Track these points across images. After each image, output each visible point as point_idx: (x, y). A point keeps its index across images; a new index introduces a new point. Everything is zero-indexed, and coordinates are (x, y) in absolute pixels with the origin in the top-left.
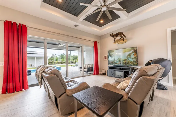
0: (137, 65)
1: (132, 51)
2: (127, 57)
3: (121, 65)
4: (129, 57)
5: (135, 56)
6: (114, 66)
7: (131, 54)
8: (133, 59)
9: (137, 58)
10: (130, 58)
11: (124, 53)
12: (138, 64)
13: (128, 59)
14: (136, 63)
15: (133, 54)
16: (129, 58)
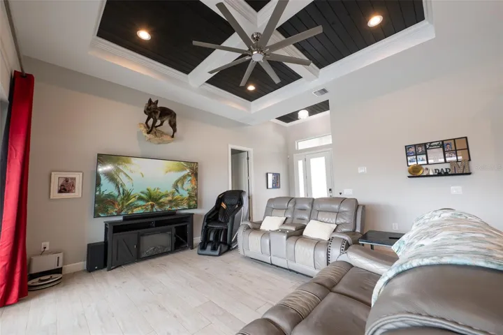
0: (195, 207)
1: (188, 171)
2: (176, 186)
3: (155, 210)
4: (179, 185)
5: (194, 183)
6: (125, 219)
7: (184, 177)
8: (188, 190)
9: (197, 189)
10: (183, 189)
11: (167, 172)
12: (197, 203)
13: (177, 191)
14: (194, 200)
15: (190, 178)
16: (180, 190)
